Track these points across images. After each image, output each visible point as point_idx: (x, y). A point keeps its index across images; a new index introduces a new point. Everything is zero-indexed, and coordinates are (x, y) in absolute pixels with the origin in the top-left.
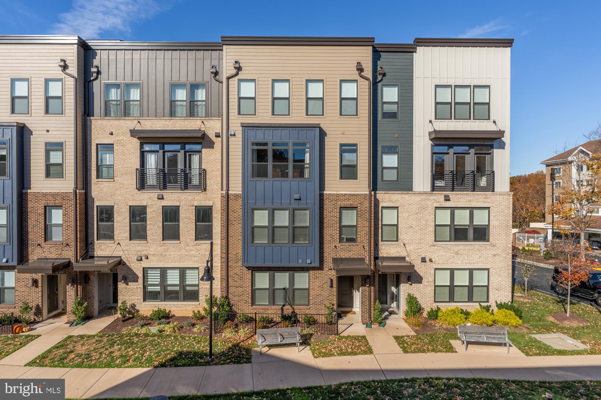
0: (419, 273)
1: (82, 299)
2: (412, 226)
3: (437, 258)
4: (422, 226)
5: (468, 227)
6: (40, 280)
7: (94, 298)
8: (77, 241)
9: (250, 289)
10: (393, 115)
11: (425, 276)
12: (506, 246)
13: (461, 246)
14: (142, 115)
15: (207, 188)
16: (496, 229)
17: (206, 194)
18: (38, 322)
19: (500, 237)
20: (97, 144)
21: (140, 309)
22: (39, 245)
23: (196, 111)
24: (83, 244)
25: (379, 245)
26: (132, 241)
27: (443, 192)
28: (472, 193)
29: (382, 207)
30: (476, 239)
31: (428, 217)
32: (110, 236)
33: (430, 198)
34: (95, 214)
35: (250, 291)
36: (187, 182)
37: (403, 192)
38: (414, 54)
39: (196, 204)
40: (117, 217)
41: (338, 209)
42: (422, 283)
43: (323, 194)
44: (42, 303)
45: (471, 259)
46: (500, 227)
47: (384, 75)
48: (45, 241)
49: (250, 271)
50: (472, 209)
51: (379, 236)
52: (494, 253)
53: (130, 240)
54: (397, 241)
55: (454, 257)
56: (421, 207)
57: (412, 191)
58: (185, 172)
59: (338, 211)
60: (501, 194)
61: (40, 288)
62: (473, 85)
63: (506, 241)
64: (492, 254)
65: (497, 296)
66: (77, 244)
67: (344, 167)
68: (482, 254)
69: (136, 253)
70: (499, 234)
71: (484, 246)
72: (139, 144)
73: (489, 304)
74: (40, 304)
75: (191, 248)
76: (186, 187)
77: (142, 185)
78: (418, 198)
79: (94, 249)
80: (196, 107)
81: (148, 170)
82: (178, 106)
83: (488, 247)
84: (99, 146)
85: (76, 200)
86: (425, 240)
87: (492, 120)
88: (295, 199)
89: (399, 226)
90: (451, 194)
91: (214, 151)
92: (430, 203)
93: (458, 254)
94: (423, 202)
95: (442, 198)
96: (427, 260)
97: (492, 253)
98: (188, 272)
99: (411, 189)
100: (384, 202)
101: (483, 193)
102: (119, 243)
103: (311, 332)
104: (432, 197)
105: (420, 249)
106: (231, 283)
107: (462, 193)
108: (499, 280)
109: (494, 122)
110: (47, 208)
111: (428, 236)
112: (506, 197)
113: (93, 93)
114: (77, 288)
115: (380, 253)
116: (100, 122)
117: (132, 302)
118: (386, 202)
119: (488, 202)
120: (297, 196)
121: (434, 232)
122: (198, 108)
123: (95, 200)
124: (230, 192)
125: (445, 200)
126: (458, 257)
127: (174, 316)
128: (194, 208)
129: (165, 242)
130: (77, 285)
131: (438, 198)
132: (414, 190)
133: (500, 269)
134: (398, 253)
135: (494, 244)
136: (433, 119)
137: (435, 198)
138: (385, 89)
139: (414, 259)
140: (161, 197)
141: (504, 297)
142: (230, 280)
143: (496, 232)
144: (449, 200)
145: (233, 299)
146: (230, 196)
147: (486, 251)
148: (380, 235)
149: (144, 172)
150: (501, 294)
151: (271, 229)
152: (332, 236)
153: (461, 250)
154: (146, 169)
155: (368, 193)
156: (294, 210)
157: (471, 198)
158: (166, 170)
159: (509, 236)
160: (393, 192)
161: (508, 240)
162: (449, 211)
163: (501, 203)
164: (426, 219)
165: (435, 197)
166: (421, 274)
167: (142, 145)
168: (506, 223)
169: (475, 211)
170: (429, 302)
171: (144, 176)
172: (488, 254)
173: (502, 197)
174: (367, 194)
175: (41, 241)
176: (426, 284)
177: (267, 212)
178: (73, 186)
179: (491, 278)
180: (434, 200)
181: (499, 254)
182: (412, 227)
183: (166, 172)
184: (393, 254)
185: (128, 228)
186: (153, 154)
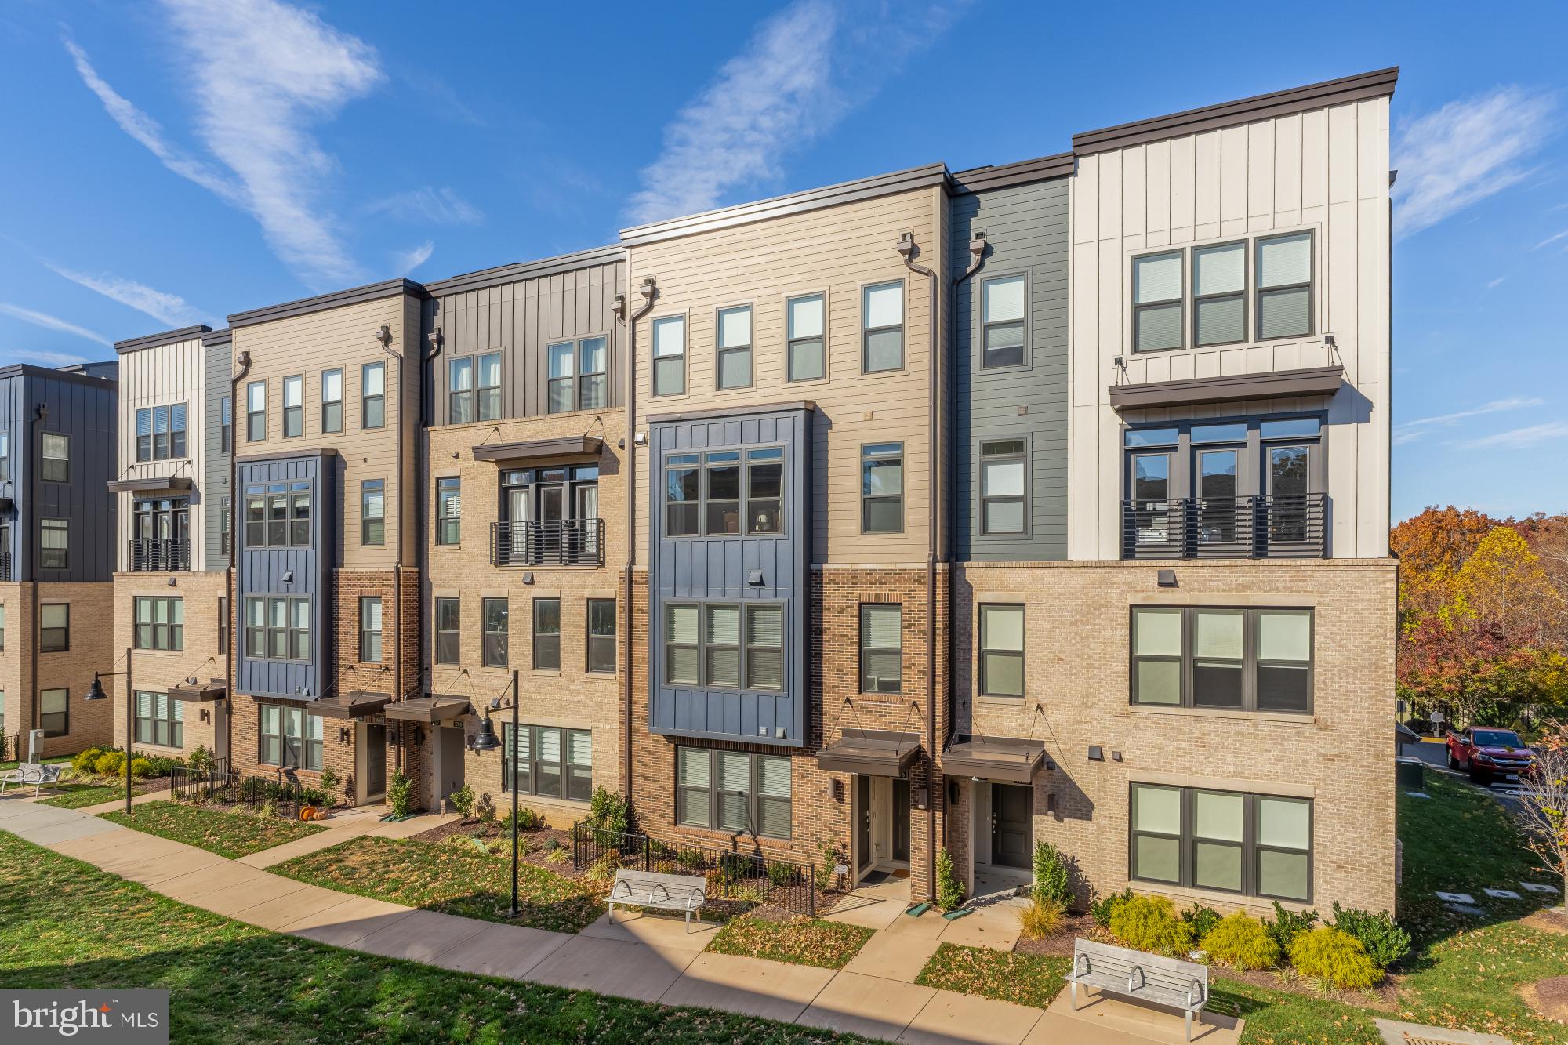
0: (1083, 789)
1: (408, 771)
2: (1061, 656)
3: (1138, 752)
4: (1089, 657)
5: (1240, 667)
6: (353, 732)
7: (431, 775)
8: (399, 663)
9: (672, 785)
10: (1013, 356)
11: (1102, 801)
12: (1374, 732)
13: (1214, 721)
14: (503, 416)
15: (607, 559)
16: (1333, 674)
17: (604, 572)
18: (350, 808)
19: (1352, 703)
20: (438, 479)
21: (497, 806)
22: (351, 667)
23: (593, 394)
24: (413, 669)
25: (971, 704)
26: (487, 669)
27: (1155, 563)
28: (1253, 562)
29: (980, 604)
30: (1265, 702)
31: (1109, 633)
32: (455, 658)
33: (1114, 580)
34: (433, 613)
35: (672, 791)
36: (576, 548)
37: (1037, 564)
38: (1071, 179)
39: (587, 593)
40: (464, 621)
41: (856, 607)
42: (1090, 819)
43: (821, 571)
44: (355, 774)
45: (1248, 762)
46: (1351, 671)
47: (986, 251)
48: (360, 661)
49: (672, 745)
50: (1253, 614)
51: (971, 679)
52: (1327, 749)
53: (484, 665)
54: (1023, 696)
55: (1191, 753)
56: (1088, 606)
57: (1065, 559)
58: (573, 526)
59: (856, 613)
60: (1354, 565)
61: (353, 746)
62: (1255, 238)
63: (1372, 717)
64: (1319, 755)
65: (1342, 887)
66: (399, 668)
67: (874, 502)
68: (1284, 750)
69: (490, 693)
70: (1347, 691)
71: (1290, 727)
72: (497, 474)
73: (1309, 909)
74: (353, 774)
75: (579, 687)
76: (573, 559)
77: (503, 555)
78: (1078, 580)
79: (431, 680)
80: (593, 386)
81: (514, 524)
82: (564, 388)
83: (1307, 732)
84: (443, 482)
85: (399, 585)
86: (1102, 697)
87: (1320, 336)
88: (751, 584)
89: (1028, 655)
90: (1181, 568)
91: (618, 480)
92: (1113, 593)
93: (1204, 746)
94: (1094, 592)
95: (1153, 580)
96: (1108, 754)
97: (1322, 751)
98: (577, 737)
99: (1062, 555)
100: (987, 590)
101: (1285, 562)
102: (466, 671)
103: (755, 899)
104: (1120, 577)
105: (1086, 723)
106: (637, 769)
107: (1214, 562)
108: (1348, 839)
109: (1330, 340)
110: (365, 600)
111: (1109, 687)
112: (1370, 575)
113: (433, 380)
114: (399, 751)
115: (973, 728)
116: (441, 435)
117: (486, 790)
118: (991, 590)
119: (1305, 592)
120: (754, 577)
121: (1127, 677)
122: (597, 390)
123: (434, 585)
124: (635, 568)
125: (1160, 585)
126: (1203, 754)
127: (549, 828)
128: (584, 602)
129: (537, 672)
130: (399, 747)
131: (1142, 580)
132: (1070, 557)
133: (1350, 803)
134: (1024, 730)
135: (1329, 723)
136: (1127, 353)
137: (1130, 580)
138: (993, 289)
139: (1069, 751)
140: (529, 580)
141: (1366, 894)
142: (635, 759)
143: (1336, 686)
144: (1174, 585)
145: (641, 807)
146: (636, 577)
147: (1300, 741)
148: (975, 679)
149: (508, 529)
150: (1355, 882)
151: (704, 653)
152: (841, 675)
153: (1213, 734)
154: (512, 522)
155: (925, 566)
156: (751, 609)
157: (1247, 579)
158: (542, 524)
159: (1384, 701)
160: (1007, 564)
161: (1381, 713)
162: (1176, 619)
163: (1352, 593)
164: (1105, 638)
165: (1131, 578)
166: (1090, 794)
167: (503, 476)
168: (1373, 658)
169: (1266, 620)
170: (1114, 877)
171: (508, 537)
172: (1308, 754)
173: (1357, 575)
174: (925, 570)
175: (354, 661)
176: (1103, 822)
177: (696, 611)
178: (396, 559)
179: (1319, 831)
180: (1129, 583)
181: (1348, 757)
182: (1062, 659)
183: (542, 528)
184: (1009, 731)
185: (479, 642)
186: (522, 492)
